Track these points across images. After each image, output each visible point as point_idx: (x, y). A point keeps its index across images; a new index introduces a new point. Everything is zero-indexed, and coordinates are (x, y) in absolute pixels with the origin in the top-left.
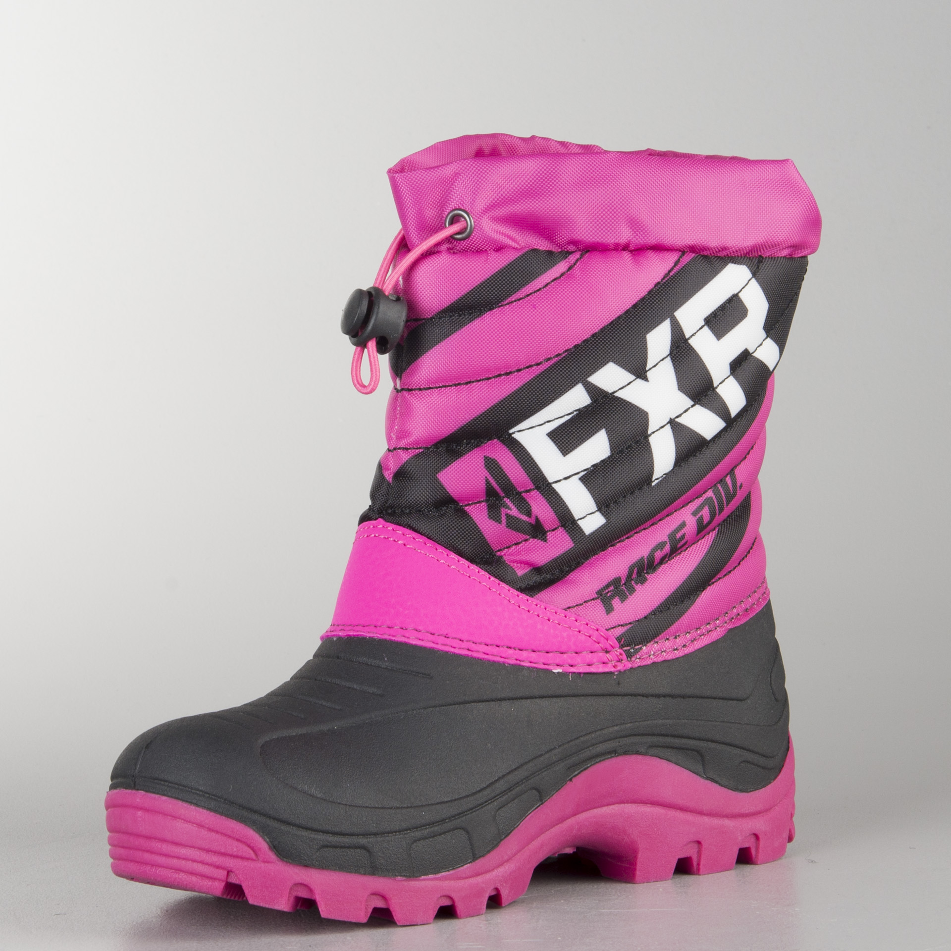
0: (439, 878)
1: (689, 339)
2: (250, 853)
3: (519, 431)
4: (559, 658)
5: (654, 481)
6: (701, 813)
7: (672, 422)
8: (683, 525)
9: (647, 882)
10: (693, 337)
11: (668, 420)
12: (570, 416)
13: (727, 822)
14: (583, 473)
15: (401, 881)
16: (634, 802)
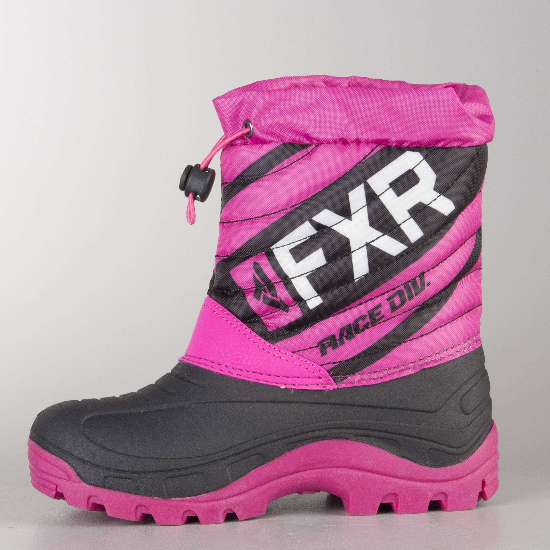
0: (184, 500)
1: (379, 196)
2: (65, 476)
3: (276, 248)
4: (285, 380)
5: (356, 279)
6: (398, 477)
7: (368, 245)
8: (379, 306)
9: (358, 515)
10: (382, 195)
11: (365, 244)
12: (305, 240)
13: (419, 484)
14: (309, 273)
15: (157, 500)
16: (345, 467)
